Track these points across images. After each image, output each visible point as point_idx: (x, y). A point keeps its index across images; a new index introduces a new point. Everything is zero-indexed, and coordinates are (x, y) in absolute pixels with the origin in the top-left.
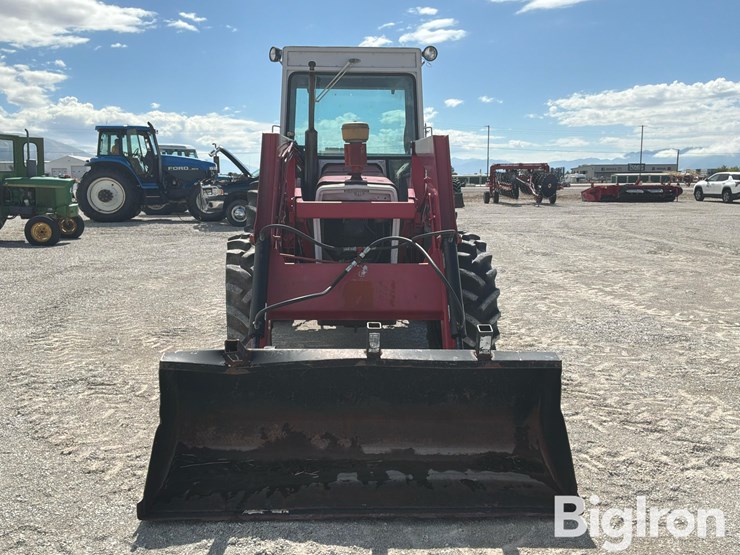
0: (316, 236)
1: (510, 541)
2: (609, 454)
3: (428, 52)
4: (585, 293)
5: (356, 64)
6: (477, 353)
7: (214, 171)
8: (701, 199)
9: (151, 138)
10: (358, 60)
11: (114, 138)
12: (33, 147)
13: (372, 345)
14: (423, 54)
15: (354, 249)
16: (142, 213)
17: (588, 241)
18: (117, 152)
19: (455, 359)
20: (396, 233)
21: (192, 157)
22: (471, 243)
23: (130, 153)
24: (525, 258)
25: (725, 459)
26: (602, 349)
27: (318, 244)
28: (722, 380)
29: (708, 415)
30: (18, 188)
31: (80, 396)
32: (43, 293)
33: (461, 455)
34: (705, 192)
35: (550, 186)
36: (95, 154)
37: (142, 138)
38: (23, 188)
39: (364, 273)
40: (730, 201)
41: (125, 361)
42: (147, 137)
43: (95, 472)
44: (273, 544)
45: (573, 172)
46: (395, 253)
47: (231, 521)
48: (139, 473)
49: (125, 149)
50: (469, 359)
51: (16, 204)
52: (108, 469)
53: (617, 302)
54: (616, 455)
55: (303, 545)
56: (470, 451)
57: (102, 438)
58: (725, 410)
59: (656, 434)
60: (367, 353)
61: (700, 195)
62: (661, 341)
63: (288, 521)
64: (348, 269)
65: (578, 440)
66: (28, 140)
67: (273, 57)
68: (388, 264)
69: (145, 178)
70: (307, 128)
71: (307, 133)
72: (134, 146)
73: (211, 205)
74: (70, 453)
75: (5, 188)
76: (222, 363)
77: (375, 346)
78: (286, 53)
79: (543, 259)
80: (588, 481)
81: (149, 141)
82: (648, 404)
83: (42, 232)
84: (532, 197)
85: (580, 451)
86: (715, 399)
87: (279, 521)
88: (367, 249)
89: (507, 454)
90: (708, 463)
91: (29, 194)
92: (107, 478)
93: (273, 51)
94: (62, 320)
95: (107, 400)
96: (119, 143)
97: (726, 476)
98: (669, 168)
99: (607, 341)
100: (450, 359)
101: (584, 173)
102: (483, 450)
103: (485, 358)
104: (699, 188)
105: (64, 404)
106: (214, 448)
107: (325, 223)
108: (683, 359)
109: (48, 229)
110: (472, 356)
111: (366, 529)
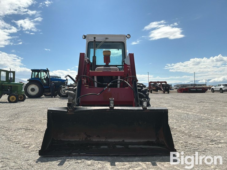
0: (95, 79)
1: (154, 160)
2: (185, 142)
3: (128, 36)
4: (178, 111)
5: (108, 39)
6: (143, 107)
7: (66, 82)
8: (213, 92)
9: (47, 73)
10: (108, 38)
11: (36, 73)
12: (12, 74)
13: (111, 105)
14: (126, 37)
15: (106, 84)
16: (43, 96)
17: (179, 101)
18: (37, 77)
19: (136, 109)
20: (119, 78)
21: (59, 78)
22: (142, 85)
23: (41, 77)
24: (160, 104)
25: (221, 143)
26: (183, 122)
27: (96, 82)
28: (220, 127)
29: (215, 134)
30: (7, 86)
31: (23, 132)
32: (12, 112)
33: (139, 142)
34: (214, 90)
35: (167, 88)
36: (30, 78)
37: (45, 73)
38: (8, 86)
39: (109, 90)
40: (222, 92)
41: (36, 125)
42: (46, 73)
43: (26, 147)
44: (80, 161)
45: (175, 86)
46: (119, 85)
47: (68, 156)
48: (40, 147)
49: (40, 76)
50: (140, 109)
51: (6, 91)
52: (30, 147)
53: (188, 112)
54: (187, 142)
55: (90, 161)
56: (142, 141)
57: (29, 140)
58: (220, 133)
59: (199, 138)
60: (110, 107)
61: (213, 91)
62: (201, 120)
63: (85, 156)
64: (105, 89)
65: (175, 140)
66: (11, 72)
67: (84, 38)
68: (117, 88)
69: (45, 85)
70: (93, 56)
71: (93, 57)
72: (42, 75)
73: (65, 92)
74: (19, 143)
75: (3, 86)
76: (66, 110)
77: (112, 105)
78: (87, 36)
79: (165, 104)
80: (178, 148)
81: (47, 74)
82: (197, 133)
83: (13, 99)
84: (162, 91)
85: (176, 142)
86: (218, 131)
87: (82, 156)
88: (110, 83)
89: (153, 141)
90: (215, 143)
91: (10, 88)
92: (30, 148)
93: (84, 36)
94: (18, 117)
95: (31, 133)
96: (38, 74)
97: (221, 146)
98: (204, 85)
99: (185, 120)
100: (135, 109)
101: (178, 86)
102: (146, 140)
103: (145, 109)
104: (213, 89)
105: (17, 133)
106: (63, 140)
107: (98, 77)
108: (208, 123)
109: (15, 98)
110: (141, 108)
111: (109, 158)
